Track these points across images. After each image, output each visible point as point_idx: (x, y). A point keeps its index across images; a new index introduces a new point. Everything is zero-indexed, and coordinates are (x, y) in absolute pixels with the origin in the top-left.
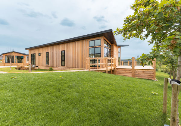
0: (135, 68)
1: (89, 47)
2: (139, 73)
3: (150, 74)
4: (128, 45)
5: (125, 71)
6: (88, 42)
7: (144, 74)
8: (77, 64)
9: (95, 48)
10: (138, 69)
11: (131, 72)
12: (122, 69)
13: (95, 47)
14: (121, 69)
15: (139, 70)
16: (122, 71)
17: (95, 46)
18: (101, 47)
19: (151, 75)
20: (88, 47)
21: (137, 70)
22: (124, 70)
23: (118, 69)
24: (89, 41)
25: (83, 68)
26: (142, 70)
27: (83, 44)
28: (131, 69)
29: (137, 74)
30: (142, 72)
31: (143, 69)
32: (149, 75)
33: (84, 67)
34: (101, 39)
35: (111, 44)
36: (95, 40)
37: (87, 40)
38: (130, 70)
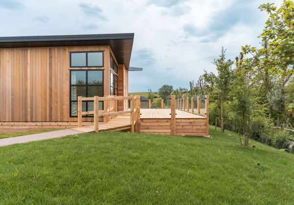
0: (177, 117)
1: (71, 67)
2: (183, 126)
3: (201, 126)
4: (141, 69)
5: (157, 124)
6: (67, 54)
7: (191, 127)
8: (29, 110)
9: (87, 71)
10: (181, 119)
11: (168, 124)
12: (152, 121)
13: (87, 69)
14: (149, 121)
15: (183, 121)
16: (152, 124)
17: (87, 66)
18: (103, 70)
19: (203, 127)
20: (67, 68)
21: (179, 121)
22: (155, 121)
23: (144, 121)
24: (71, 53)
25: (51, 121)
26: (188, 121)
27: (51, 57)
28: (170, 119)
29: (180, 127)
30: (187, 124)
31: (189, 119)
32: (199, 128)
33: (53, 120)
34: (103, 51)
35: (118, 63)
36: (87, 52)
37: (65, 50)
38: (167, 122)
